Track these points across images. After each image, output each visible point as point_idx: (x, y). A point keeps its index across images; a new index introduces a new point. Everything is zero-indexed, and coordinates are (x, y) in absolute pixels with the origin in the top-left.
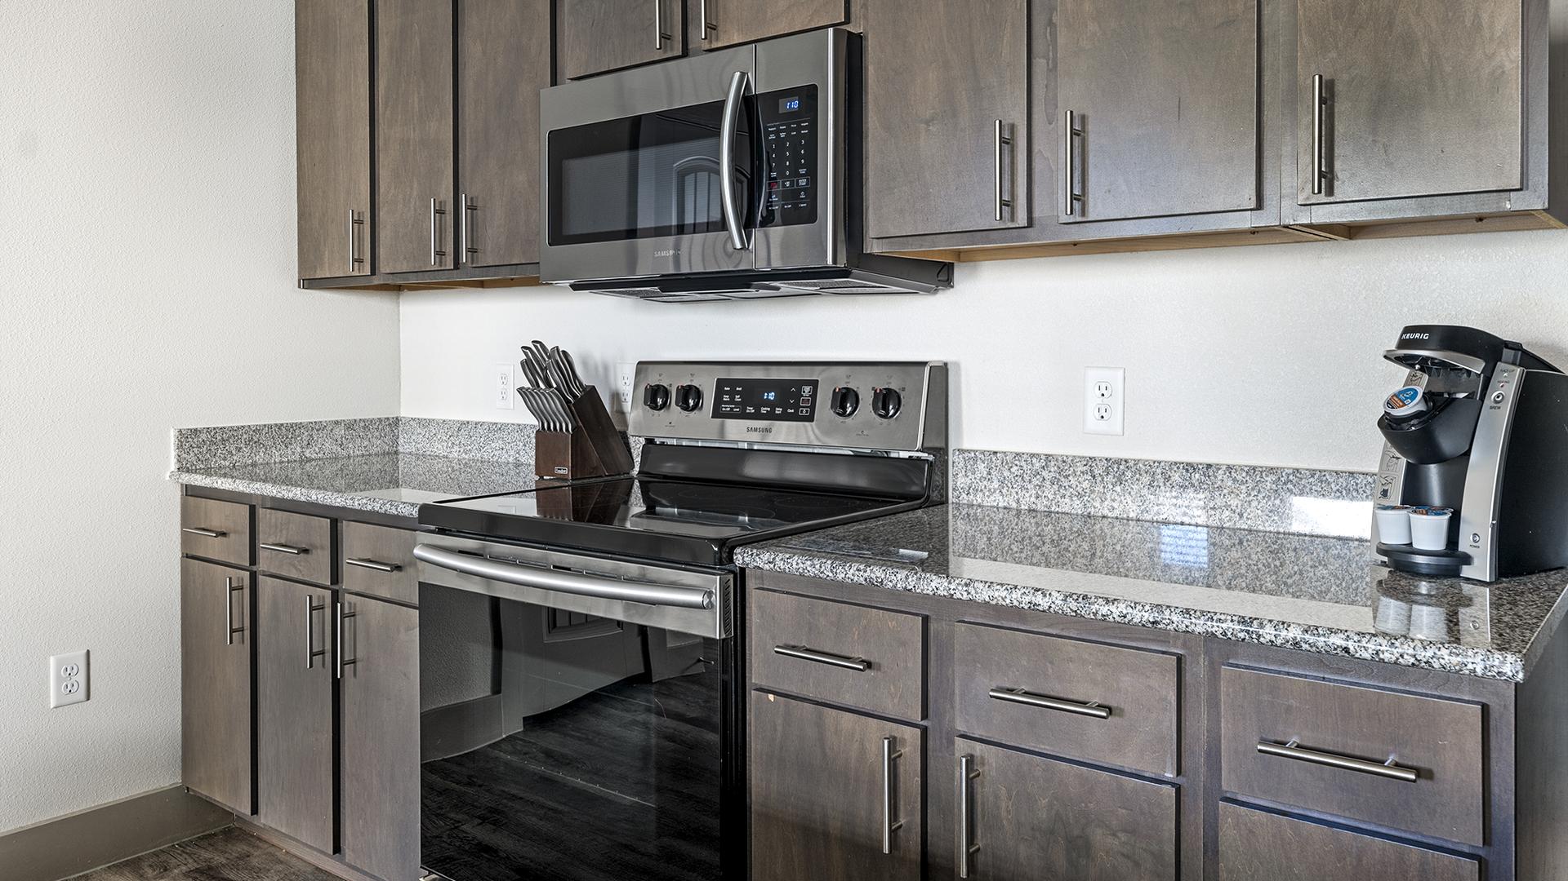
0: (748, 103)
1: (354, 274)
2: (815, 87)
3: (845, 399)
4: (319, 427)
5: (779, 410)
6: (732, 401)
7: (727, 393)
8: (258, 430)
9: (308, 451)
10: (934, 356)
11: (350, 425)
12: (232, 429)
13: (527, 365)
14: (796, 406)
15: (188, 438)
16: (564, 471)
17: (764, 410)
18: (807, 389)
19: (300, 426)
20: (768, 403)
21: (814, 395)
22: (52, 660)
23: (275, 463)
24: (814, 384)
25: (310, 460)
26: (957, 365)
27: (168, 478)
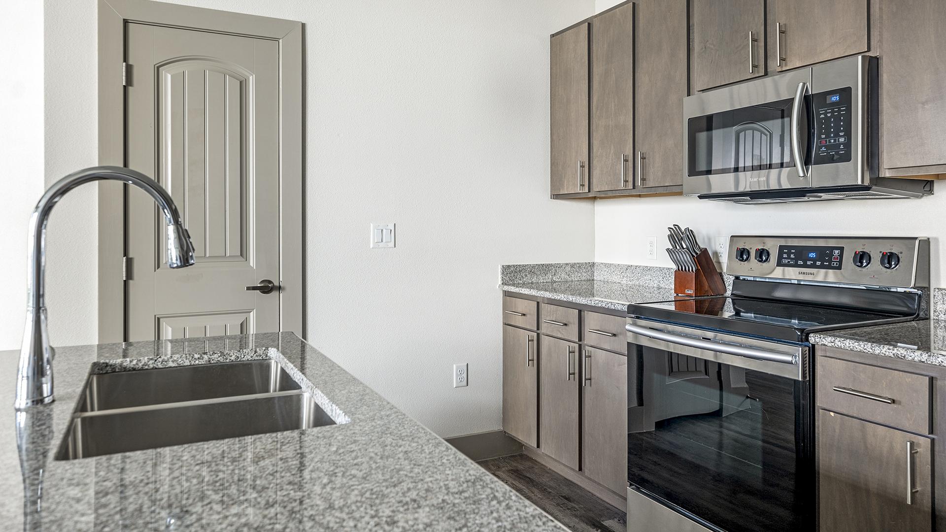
0: (807, 100)
1: (581, 192)
2: (850, 88)
3: (862, 258)
4: (558, 266)
5: (818, 263)
6: (789, 258)
7: (785, 253)
8: (533, 266)
9: (554, 277)
10: (922, 234)
11: (573, 266)
12: (523, 266)
13: (671, 237)
14: (830, 261)
15: (506, 269)
16: (691, 292)
17: (809, 263)
18: (837, 252)
19: (551, 265)
20: (810, 259)
21: (841, 255)
22: (455, 366)
23: (541, 283)
24: (842, 249)
25: (555, 282)
26: (936, 239)
27: (498, 288)
